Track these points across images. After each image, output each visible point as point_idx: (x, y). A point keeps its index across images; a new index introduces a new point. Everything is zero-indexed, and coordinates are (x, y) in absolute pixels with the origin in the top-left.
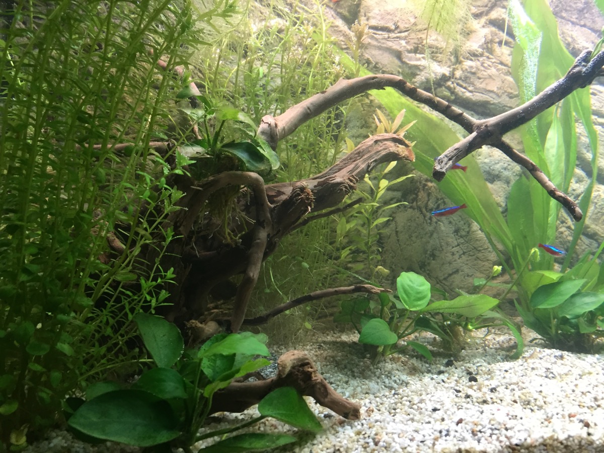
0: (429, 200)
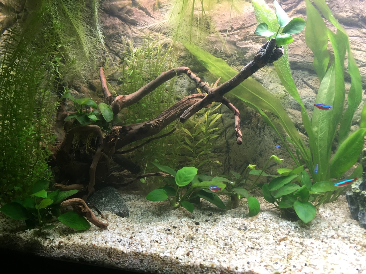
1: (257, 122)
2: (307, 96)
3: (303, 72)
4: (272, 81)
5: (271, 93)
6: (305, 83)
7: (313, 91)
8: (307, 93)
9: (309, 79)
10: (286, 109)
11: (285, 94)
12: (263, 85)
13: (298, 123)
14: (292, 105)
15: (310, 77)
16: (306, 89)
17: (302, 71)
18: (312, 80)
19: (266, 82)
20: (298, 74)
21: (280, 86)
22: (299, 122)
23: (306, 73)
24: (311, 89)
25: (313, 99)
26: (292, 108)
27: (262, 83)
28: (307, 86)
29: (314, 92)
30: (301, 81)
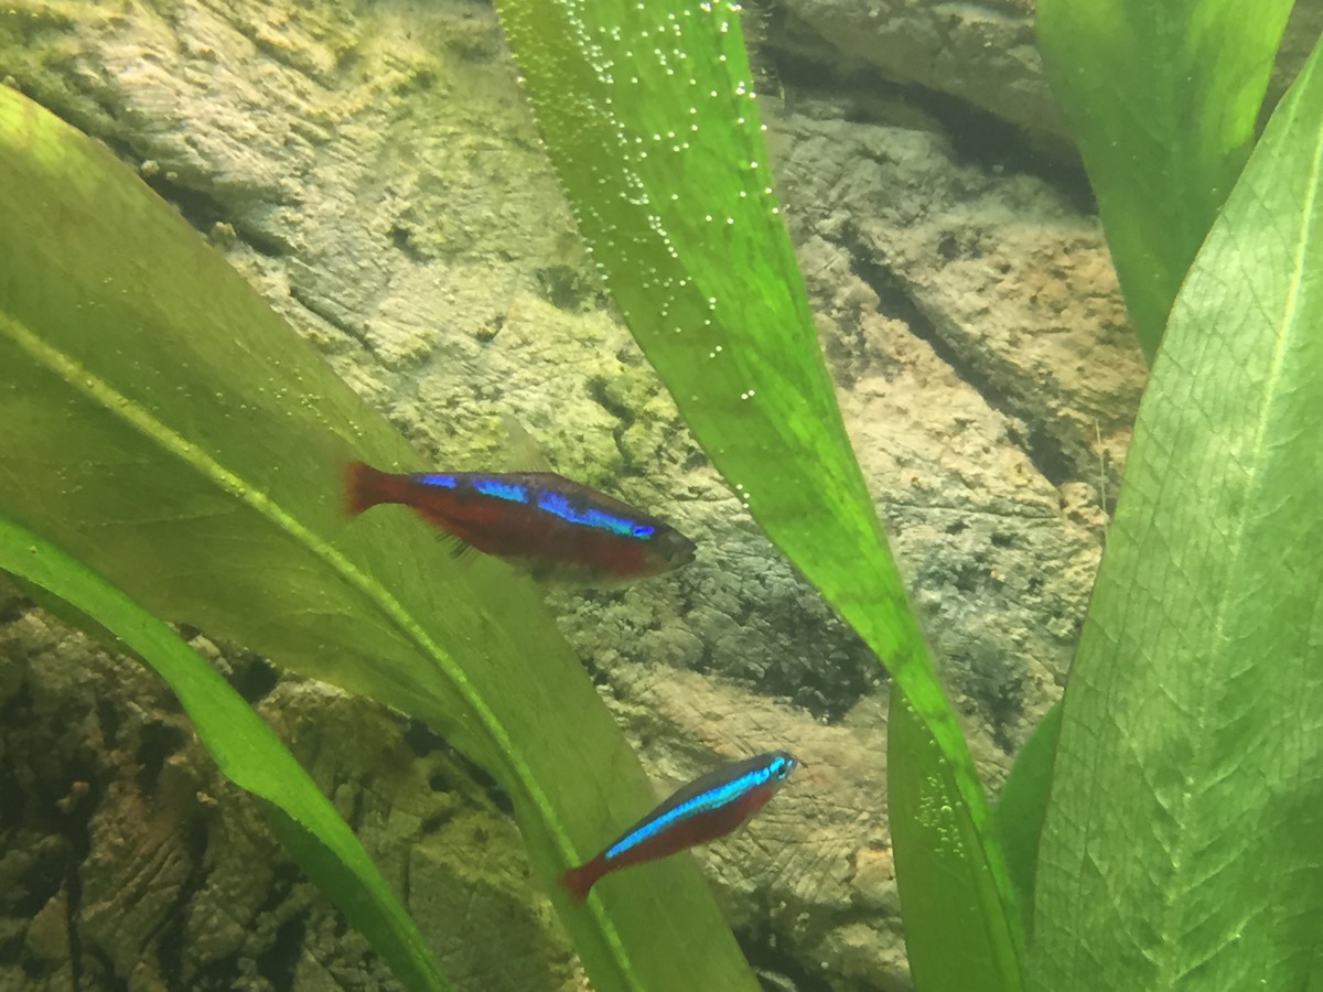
0: (194, 882)
1: (175, 868)
2: (924, 493)
3: (872, 135)
4: (420, 233)
5: (406, 409)
6: (897, 298)
7: (994, 422)
8: (915, 442)
9: (949, 247)
10: (626, 673)
11: (604, 448)
12: (276, 280)
13: (796, 904)
14: (704, 615)
15: (956, 218)
16: (902, 391)
17: (859, 117)
18: (984, 266)
19: (328, 238)
20: (801, 152)
21: (535, 310)
22: (804, 887)
23: (910, 147)
24: (968, 400)
25: (1001, 541)
26: (703, 661)
27: (271, 247)
28: (923, 350)
29: (1013, 437)
30: (841, 258)
